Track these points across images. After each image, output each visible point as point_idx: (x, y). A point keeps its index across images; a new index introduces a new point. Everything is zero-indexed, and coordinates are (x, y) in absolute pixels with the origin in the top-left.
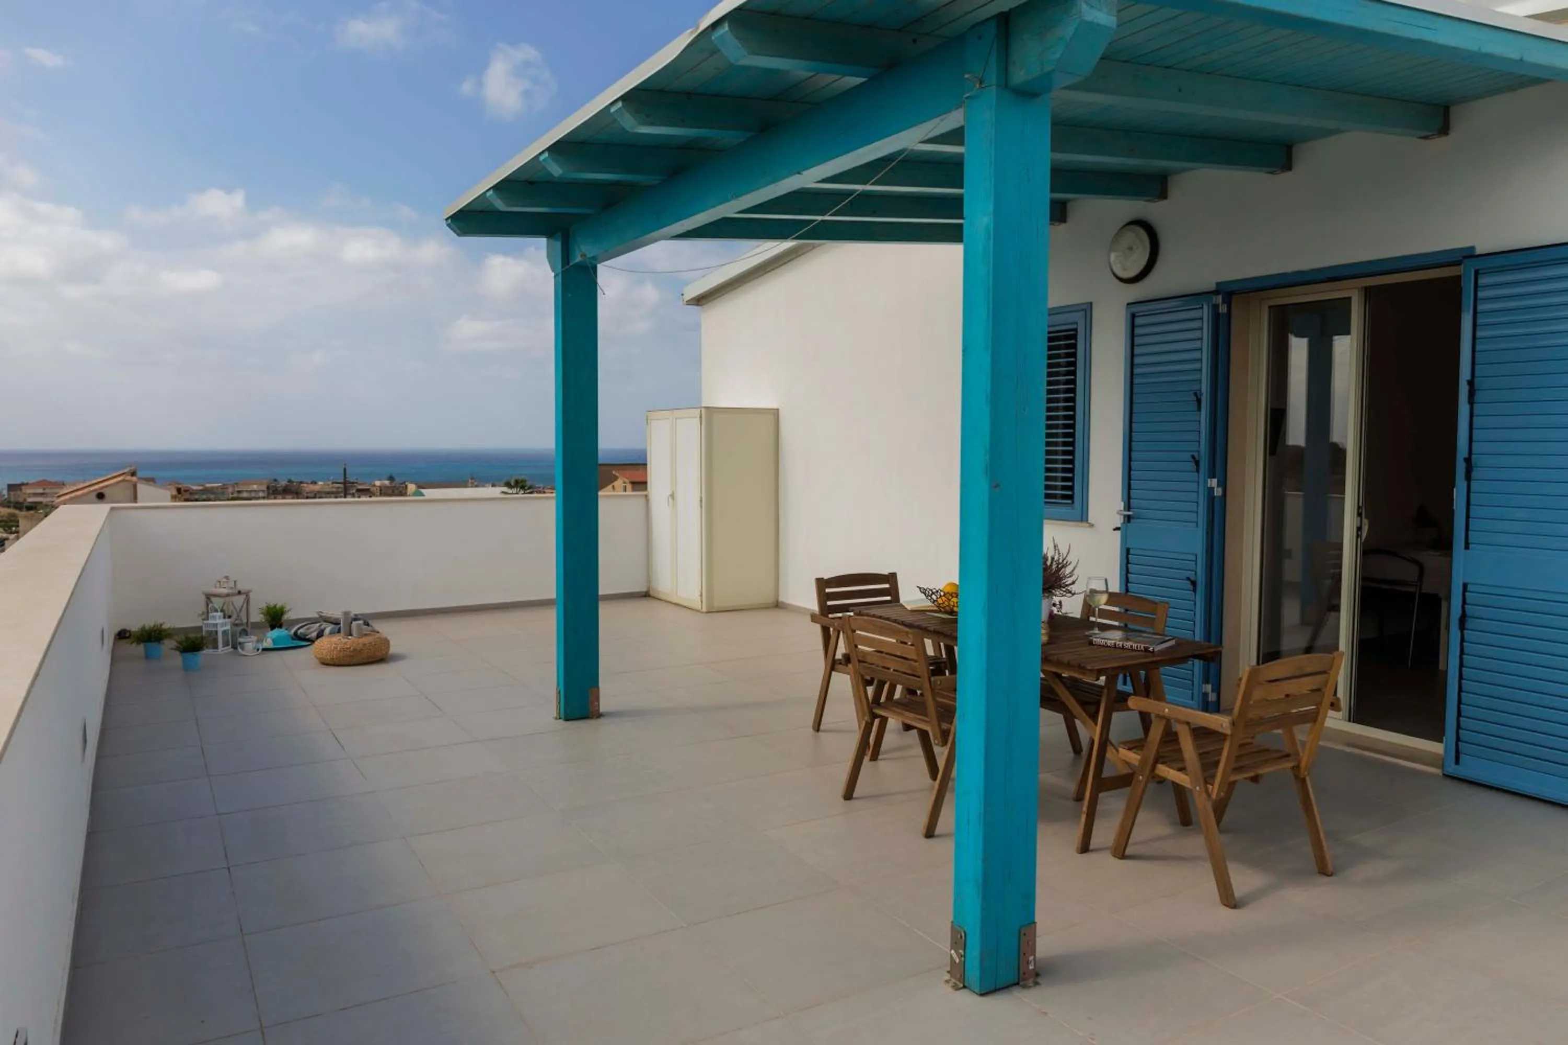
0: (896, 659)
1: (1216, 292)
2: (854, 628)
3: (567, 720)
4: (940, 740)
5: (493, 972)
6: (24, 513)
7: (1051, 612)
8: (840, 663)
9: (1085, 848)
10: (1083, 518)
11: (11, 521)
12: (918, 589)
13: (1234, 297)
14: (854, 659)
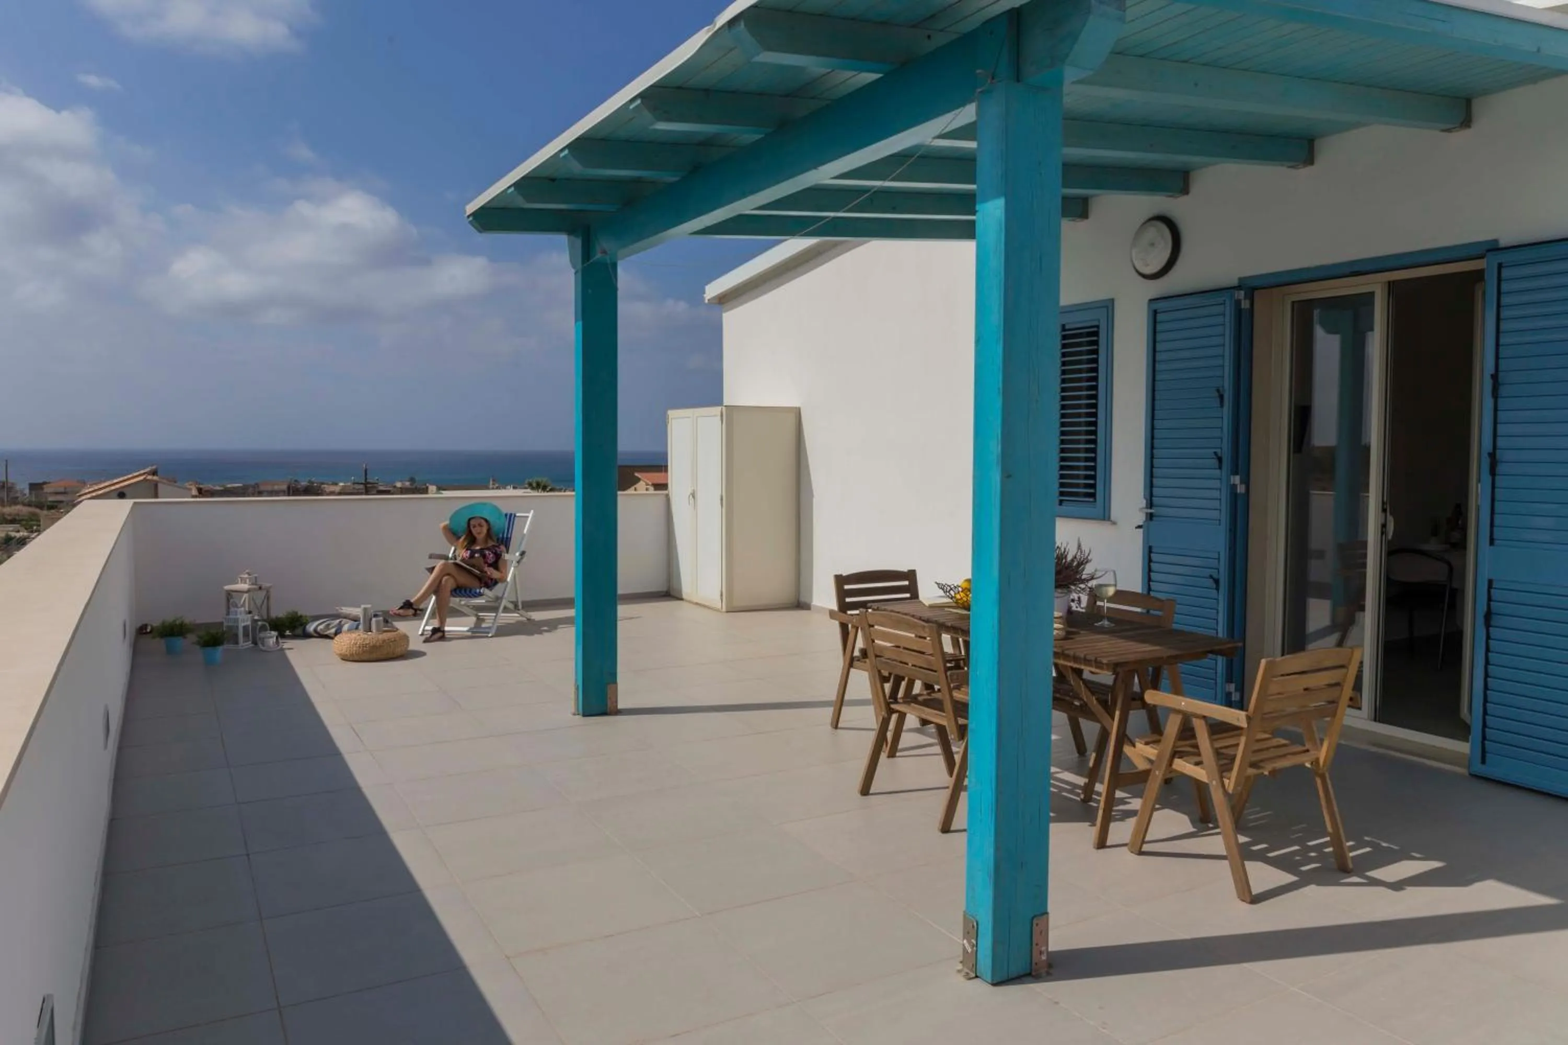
0: (913, 653)
1: (1239, 287)
2: (872, 624)
3: (584, 715)
4: (956, 735)
5: (508, 958)
6: (45, 512)
7: (1070, 608)
8: (858, 660)
9: (1101, 844)
10: (1105, 516)
11: (32, 520)
12: (936, 585)
13: (1256, 293)
14: (871, 654)
